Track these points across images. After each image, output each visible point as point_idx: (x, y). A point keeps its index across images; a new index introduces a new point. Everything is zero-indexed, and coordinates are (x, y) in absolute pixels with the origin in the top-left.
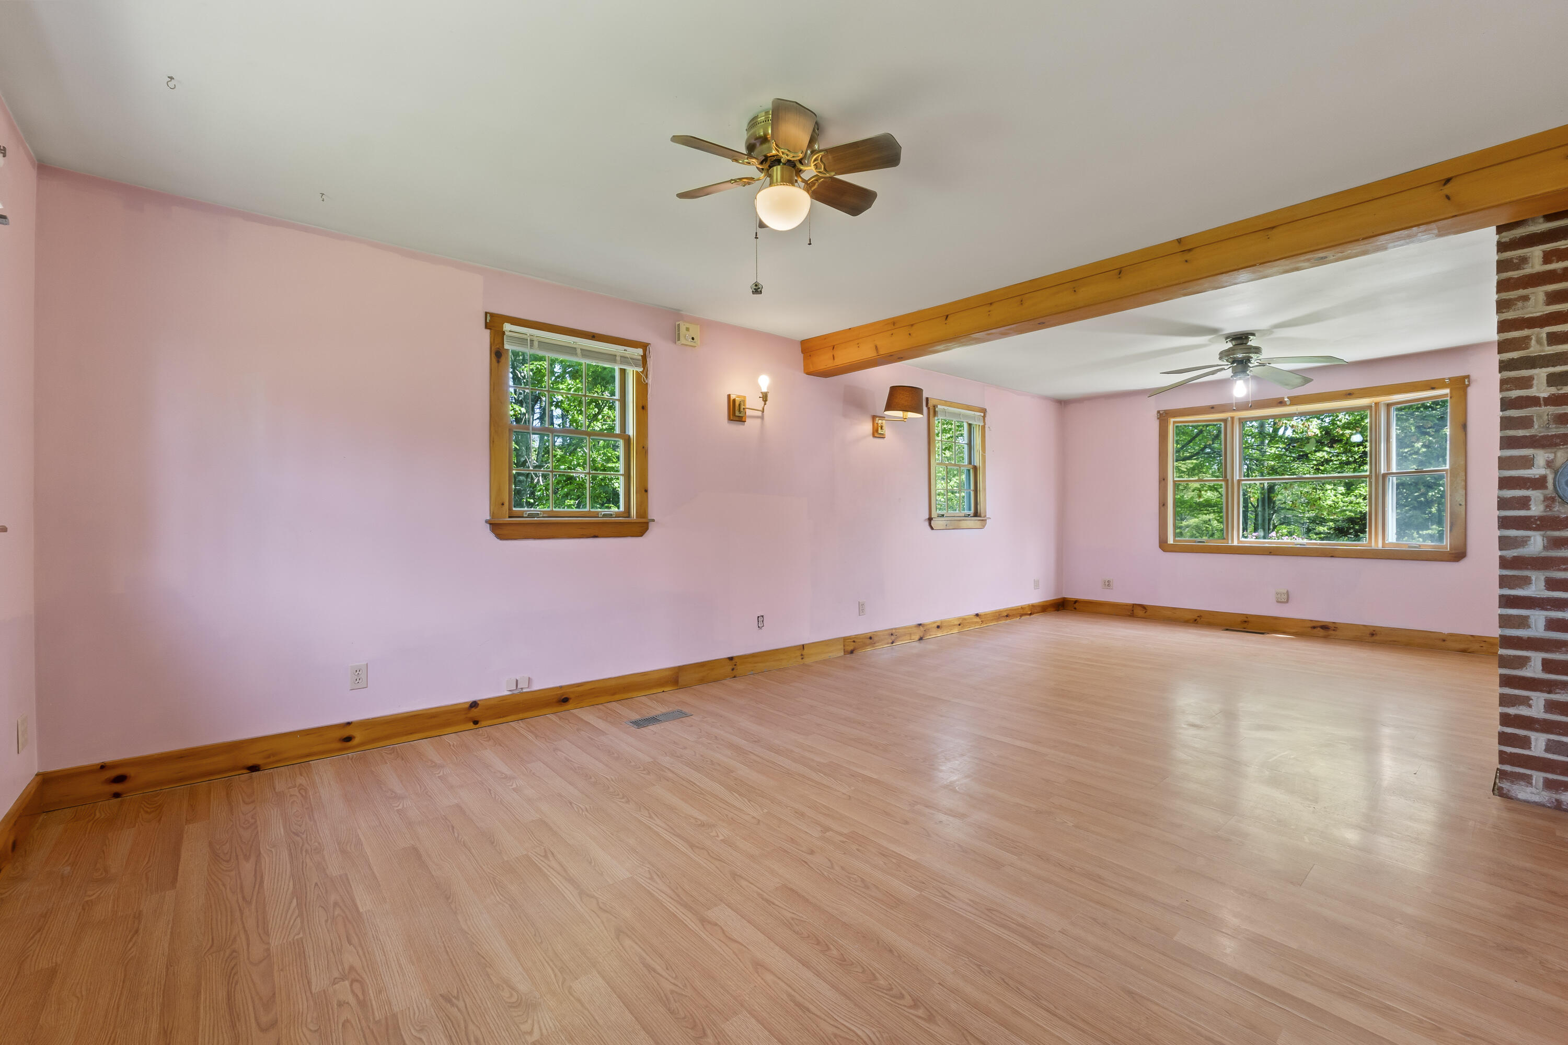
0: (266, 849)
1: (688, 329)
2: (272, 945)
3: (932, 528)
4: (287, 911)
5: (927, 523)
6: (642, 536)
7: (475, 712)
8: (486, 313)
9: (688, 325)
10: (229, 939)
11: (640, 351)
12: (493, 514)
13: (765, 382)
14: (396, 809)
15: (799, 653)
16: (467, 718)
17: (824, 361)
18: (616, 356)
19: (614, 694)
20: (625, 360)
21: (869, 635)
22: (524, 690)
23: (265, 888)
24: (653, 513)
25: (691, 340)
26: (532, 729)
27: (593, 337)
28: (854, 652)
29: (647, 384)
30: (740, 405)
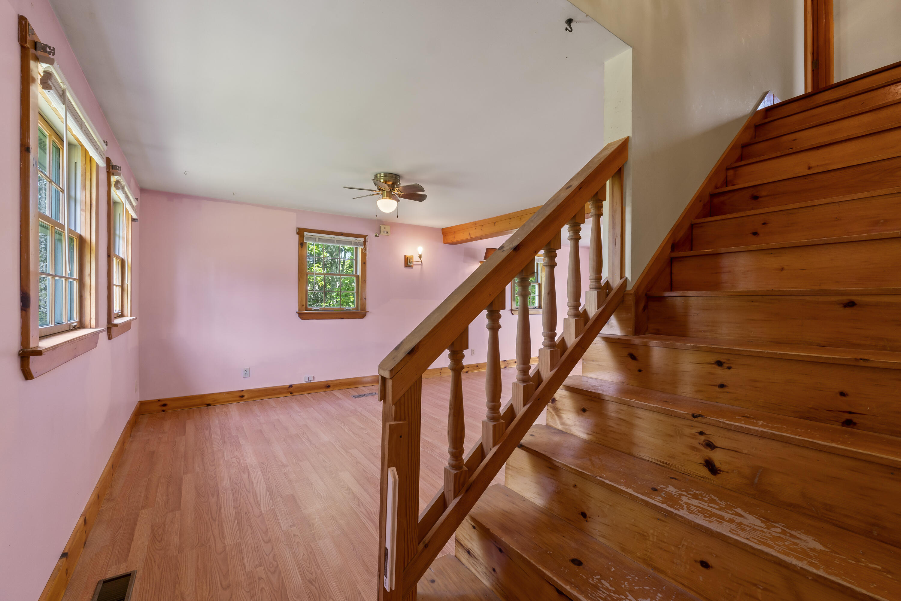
0: (222, 491)
1: (385, 228)
2: (226, 544)
3: (513, 314)
4: (233, 527)
5: (510, 312)
6: (363, 318)
7: (291, 389)
8: (297, 228)
9: (385, 226)
10: (206, 540)
11: (363, 239)
12: (299, 310)
13: (420, 250)
14: (283, 472)
15: (439, 372)
16: (288, 391)
17: (451, 239)
18: (352, 242)
19: (350, 385)
20: (355, 244)
21: (477, 365)
22: (311, 382)
23: (222, 513)
24: (369, 308)
25: (386, 233)
26: (313, 397)
27: (342, 234)
28: (468, 372)
29: (366, 253)
30: (410, 260)
